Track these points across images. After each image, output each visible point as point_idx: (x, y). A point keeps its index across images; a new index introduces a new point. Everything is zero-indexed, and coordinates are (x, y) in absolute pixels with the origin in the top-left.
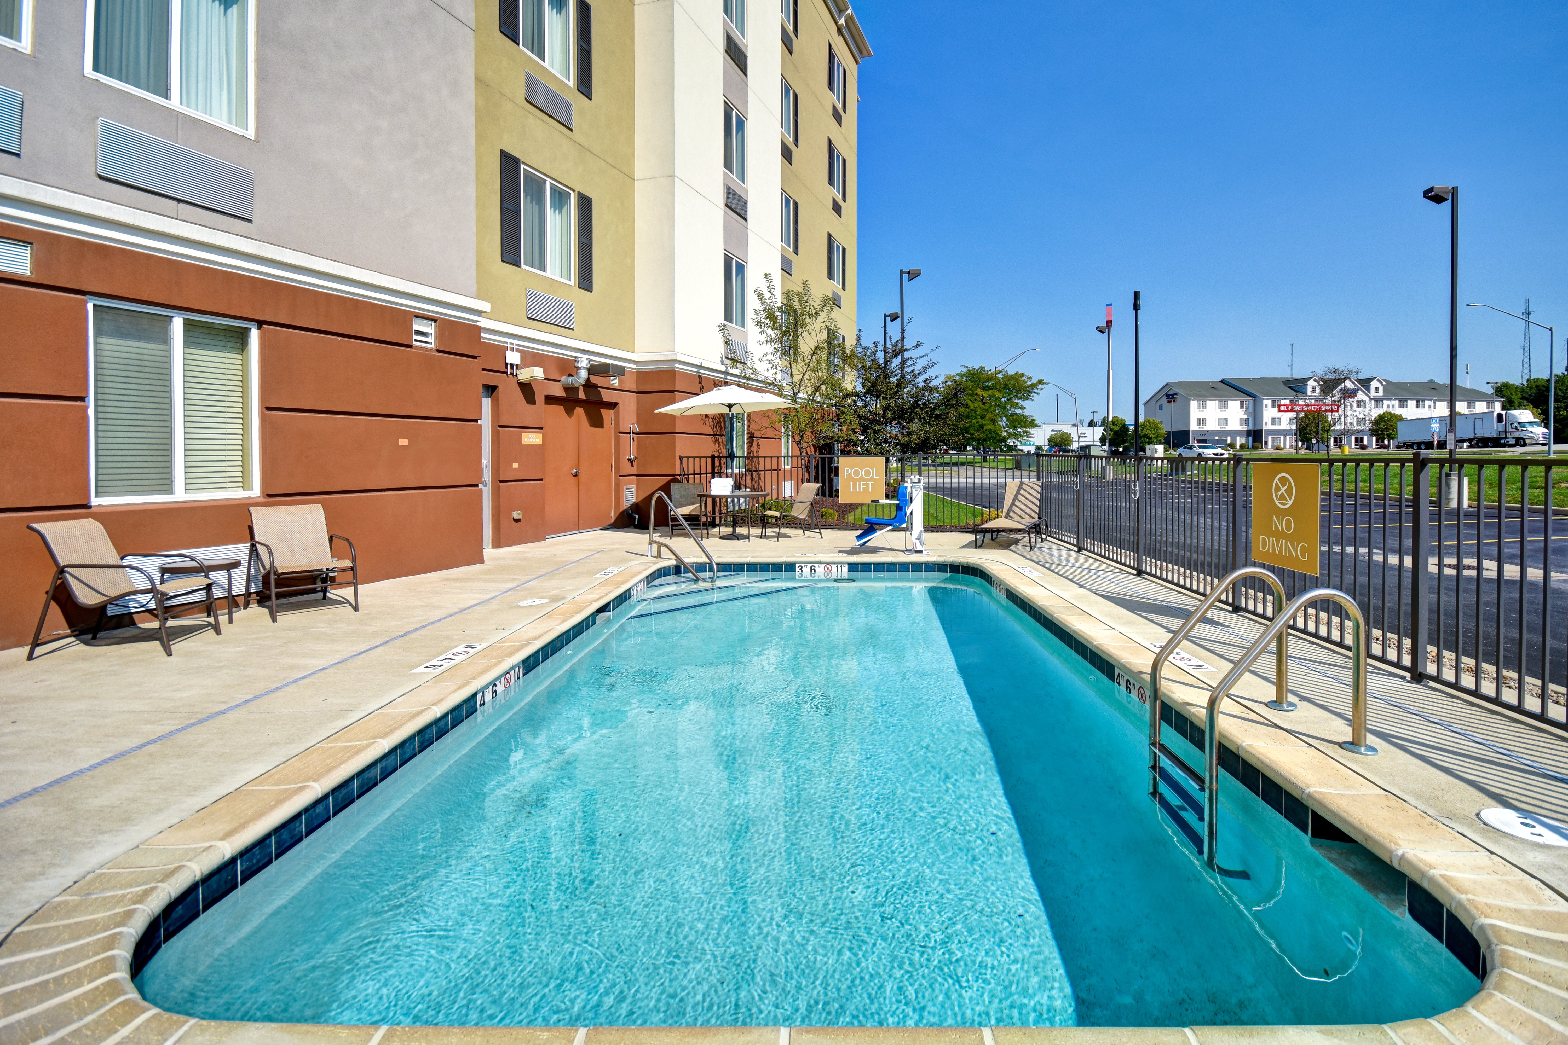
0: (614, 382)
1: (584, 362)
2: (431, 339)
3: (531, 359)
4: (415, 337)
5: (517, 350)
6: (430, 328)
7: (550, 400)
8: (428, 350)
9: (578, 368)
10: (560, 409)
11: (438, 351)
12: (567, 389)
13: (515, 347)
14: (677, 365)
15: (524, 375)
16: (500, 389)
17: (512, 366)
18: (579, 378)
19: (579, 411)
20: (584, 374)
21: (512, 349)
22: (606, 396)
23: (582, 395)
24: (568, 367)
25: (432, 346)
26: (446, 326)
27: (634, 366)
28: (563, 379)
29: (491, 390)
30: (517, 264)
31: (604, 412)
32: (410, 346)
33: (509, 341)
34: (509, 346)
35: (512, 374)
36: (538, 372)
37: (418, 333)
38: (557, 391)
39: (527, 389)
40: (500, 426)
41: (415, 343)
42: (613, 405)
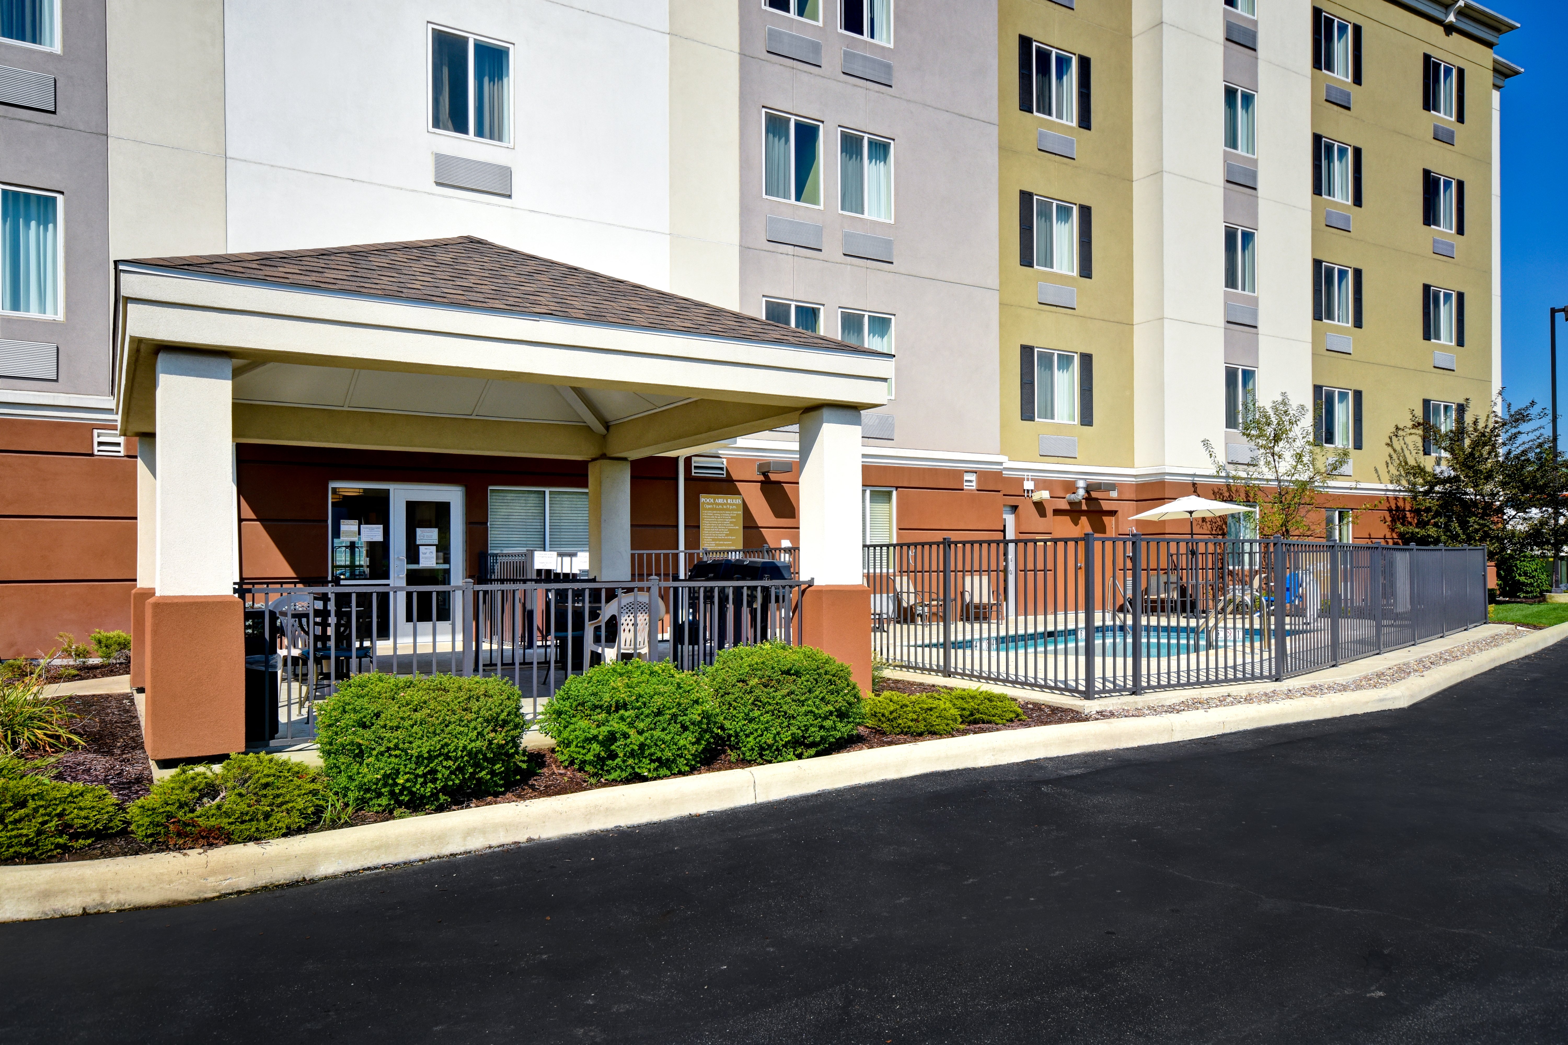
0: (1114, 494)
1: (1081, 484)
2: (974, 484)
3: (1041, 484)
4: (965, 484)
5: (1032, 480)
6: (973, 477)
7: (1057, 512)
8: (972, 490)
9: (1078, 488)
10: (1067, 519)
11: (978, 490)
12: (1071, 503)
13: (1030, 477)
14: (1166, 477)
15: (1036, 497)
16: (1020, 507)
17: (1028, 491)
18: (1078, 495)
19: (1084, 520)
20: (1081, 493)
21: (1028, 480)
22: (1106, 506)
23: (1084, 507)
24: (1071, 487)
25: (974, 488)
26: (982, 475)
27: (1134, 479)
28: (1068, 496)
29: (1014, 508)
30: (1032, 419)
31: (1106, 519)
32: (963, 490)
33: (1026, 474)
34: (1026, 477)
35: (1028, 496)
36: (1045, 495)
37: (967, 481)
38: (1063, 505)
39: (1039, 506)
40: (1020, 533)
41: (965, 487)
42: (1113, 513)
